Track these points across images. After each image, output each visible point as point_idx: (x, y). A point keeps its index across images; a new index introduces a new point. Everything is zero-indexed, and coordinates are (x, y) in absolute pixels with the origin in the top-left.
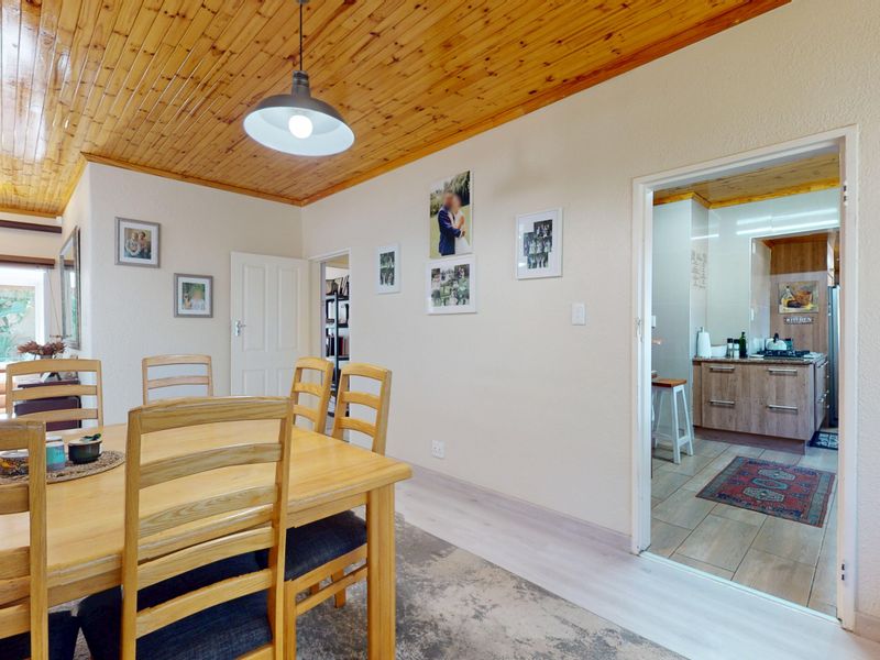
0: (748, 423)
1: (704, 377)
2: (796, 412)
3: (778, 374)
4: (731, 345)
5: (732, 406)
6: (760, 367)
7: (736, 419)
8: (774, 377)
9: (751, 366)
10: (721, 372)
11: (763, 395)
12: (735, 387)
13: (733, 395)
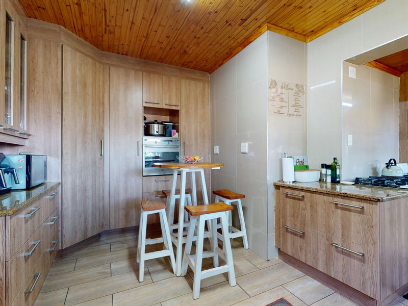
0: (316, 258)
1: (281, 201)
2: (362, 258)
3: (344, 209)
4: (324, 171)
5: (303, 236)
6: (326, 198)
7: (306, 251)
8: (339, 211)
9: (318, 196)
10: (294, 198)
11: (328, 229)
12: (305, 216)
13: (304, 224)
